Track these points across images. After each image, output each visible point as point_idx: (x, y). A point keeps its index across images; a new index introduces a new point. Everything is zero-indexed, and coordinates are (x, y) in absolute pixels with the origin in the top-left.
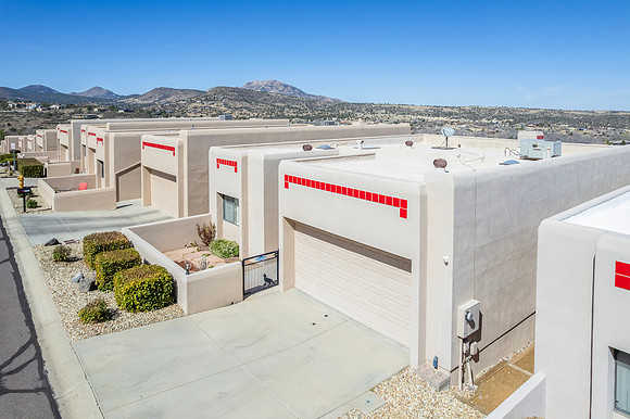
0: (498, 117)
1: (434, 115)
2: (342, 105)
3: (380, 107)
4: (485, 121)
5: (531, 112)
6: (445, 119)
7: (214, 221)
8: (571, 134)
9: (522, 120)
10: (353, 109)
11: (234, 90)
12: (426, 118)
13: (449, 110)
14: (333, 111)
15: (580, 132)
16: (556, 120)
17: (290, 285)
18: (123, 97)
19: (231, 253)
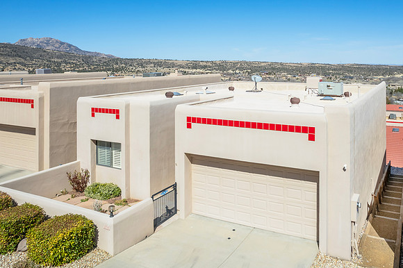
0: (239, 68)
1: (193, 68)
2: (116, 60)
3: (149, 62)
4: (231, 71)
6: (201, 71)
8: (289, 80)
9: (256, 71)
10: (126, 64)
11: (5, 46)
12: (187, 70)
13: (205, 64)
14: (108, 65)
15: (294, 78)
16: (279, 70)
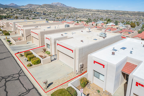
0: (113, 13)
1: (98, 12)
3: (85, 10)
4: (109, 13)
5: (120, 12)
6: (100, 13)
7: (46, 48)
8: (129, 17)
9: (118, 14)
10: (78, 10)
11: (48, 5)
12: (96, 13)
13: (101, 11)
14: (73, 10)
15: (131, 17)
16: (126, 14)
17: (58, 59)
18: (20, 6)
19: (49, 54)
